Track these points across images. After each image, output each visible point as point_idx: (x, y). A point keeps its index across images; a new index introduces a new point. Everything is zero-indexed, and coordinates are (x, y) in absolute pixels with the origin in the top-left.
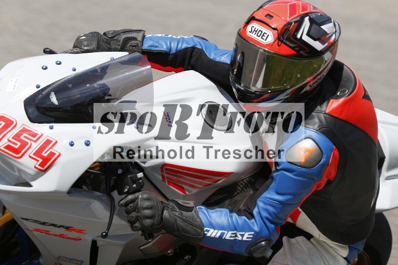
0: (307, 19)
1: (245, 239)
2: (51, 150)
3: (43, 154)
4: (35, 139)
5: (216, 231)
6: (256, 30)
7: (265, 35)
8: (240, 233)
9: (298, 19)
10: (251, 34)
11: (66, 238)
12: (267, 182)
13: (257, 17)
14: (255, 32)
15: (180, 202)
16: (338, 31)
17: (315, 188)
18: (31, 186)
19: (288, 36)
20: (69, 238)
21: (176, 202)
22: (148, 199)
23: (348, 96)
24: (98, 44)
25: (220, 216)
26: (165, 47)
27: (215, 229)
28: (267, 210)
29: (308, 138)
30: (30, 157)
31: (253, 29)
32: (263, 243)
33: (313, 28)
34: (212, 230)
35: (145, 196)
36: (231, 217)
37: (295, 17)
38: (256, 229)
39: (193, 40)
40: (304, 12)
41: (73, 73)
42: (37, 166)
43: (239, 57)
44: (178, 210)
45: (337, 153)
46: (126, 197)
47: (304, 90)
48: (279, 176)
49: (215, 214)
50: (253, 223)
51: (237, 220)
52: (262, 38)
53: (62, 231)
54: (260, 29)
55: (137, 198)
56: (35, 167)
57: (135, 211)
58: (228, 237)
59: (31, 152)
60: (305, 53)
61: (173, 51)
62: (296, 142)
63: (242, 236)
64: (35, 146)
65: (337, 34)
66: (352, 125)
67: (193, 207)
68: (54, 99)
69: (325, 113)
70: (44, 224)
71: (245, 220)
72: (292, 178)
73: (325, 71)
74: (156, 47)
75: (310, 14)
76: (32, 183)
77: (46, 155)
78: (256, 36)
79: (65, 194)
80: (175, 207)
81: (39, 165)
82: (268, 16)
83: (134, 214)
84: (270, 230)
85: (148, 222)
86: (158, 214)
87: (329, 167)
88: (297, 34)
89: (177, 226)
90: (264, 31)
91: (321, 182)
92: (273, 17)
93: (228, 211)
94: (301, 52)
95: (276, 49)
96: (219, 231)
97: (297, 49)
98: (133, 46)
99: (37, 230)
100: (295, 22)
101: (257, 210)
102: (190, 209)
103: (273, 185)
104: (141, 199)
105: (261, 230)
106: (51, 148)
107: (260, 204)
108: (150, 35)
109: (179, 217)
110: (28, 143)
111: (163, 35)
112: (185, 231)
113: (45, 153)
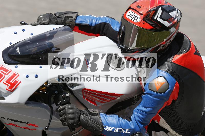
0: (160, 8)
1: (126, 132)
2: (15, 80)
3: (11, 81)
4: (7, 73)
5: (110, 127)
6: (131, 14)
7: (136, 17)
8: (124, 129)
9: (155, 8)
10: (128, 17)
11: (27, 129)
12: (139, 101)
13: (132, 7)
14: (130, 16)
15: (90, 110)
16: (180, 16)
17: (165, 104)
18: (5, 100)
19: (149, 18)
20: (29, 129)
21: (88, 110)
22: (71, 109)
23: (186, 53)
24: (50, 20)
25: (113, 119)
26: (89, 22)
27: (109, 126)
28: (139, 117)
29: (161, 76)
30: (4, 83)
31: (130, 14)
32: (137, 135)
33: (163, 13)
34: (108, 127)
35: (70, 107)
36: (119, 120)
37: (154, 8)
38: (133, 127)
39: (106, 19)
40: (159, 5)
41: (31, 36)
42: (8, 88)
43: (123, 28)
44: (89, 115)
45: (178, 85)
46: (59, 107)
47: (159, 49)
48: (145, 97)
49: (110, 118)
50: (131, 124)
51: (122, 122)
52: (134, 19)
53: (24, 125)
54: (133, 14)
55: (65, 108)
56: (7, 89)
57: (64, 115)
58: (117, 131)
59: (5, 80)
60: (159, 28)
61: (94, 24)
62: (154, 78)
63: (125, 130)
64: (7, 77)
65: (179, 18)
66: (188, 69)
67: (98, 114)
68: (18, 51)
69: (172, 62)
70: (14, 121)
71: (126, 122)
72: (152, 99)
73: (171, 38)
74: (84, 22)
75: (162, 6)
76: (5, 98)
77: (12, 82)
78: (131, 18)
79: (24, 105)
80: (88, 113)
81: (9, 88)
82: (138, 7)
83: (63, 117)
84: (140, 127)
85: (71, 121)
86: (77, 117)
87: (173, 93)
88: (154, 17)
89: (88, 124)
90: (135, 15)
91: (168, 101)
92: (141, 7)
93: (117, 116)
94: (157, 27)
95: (142, 26)
96: (112, 128)
97: (154, 25)
98: (70, 21)
99: (11, 124)
100: (153, 10)
101: (134, 116)
102: (96, 115)
103: (142, 102)
104: (67, 108)
105: (135, 127)
106: (16, 78)
107: (135, 113)
108: (82, 15)
109: (89, 119)
110: (3, 75)
111: (89, 16)
112: (93, 127)
113: (12, 81)
